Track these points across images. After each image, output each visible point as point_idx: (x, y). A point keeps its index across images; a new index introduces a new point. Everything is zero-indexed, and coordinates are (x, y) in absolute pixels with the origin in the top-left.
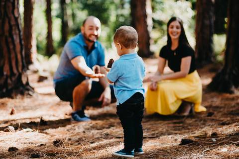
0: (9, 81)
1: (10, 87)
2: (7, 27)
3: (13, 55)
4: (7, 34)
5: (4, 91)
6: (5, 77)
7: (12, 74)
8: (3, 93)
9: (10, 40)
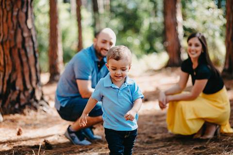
0: (22, 96)
1: (22, 103)
2: (19, 39)
3: (26, 69)
4: (20, 46)
5: (17, 106)
6: (18, 92)
7: (26, 89)
8: (15, 109)
9: (23, 52)
